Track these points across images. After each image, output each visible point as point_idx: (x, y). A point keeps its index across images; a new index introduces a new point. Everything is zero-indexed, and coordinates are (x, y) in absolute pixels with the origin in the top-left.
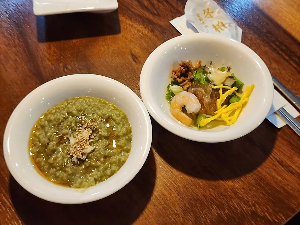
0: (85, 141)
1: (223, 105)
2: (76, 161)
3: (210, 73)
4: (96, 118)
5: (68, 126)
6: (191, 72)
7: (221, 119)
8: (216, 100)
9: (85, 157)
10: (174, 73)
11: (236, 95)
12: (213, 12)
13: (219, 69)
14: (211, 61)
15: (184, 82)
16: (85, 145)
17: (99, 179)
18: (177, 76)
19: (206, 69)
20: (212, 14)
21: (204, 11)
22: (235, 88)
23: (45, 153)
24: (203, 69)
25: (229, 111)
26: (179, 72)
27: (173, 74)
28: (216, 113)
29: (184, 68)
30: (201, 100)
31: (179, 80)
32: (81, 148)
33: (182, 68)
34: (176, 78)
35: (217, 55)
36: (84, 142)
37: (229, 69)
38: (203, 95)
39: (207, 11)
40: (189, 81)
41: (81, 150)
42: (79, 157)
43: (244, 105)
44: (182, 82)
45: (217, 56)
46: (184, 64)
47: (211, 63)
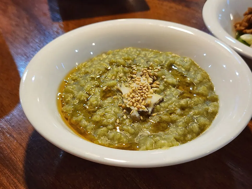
0: (145, 88)
2: (137, 115)
4: (153, 65)
5: (114, 77)
9: (150, 110)
10: (238, 26)
16: (147, 93)
17: (182, 138)
18: (244, 27)
23: (84, 111)
26: (245, 22)
31: (249, 31)
32: (142, 98)
33: (250, 16)
34: (243, 30)
36: (145, 90)
41: (142, 100)
42: (141, 110)
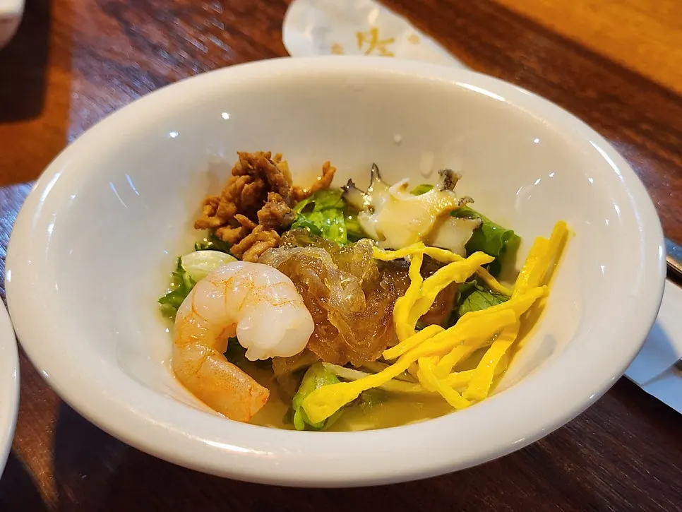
1: (423, 323)
3: (372, 209)
6: (277, 191)
7: (414, 389)
8: (391, 303)
10: (208, 209)
11: (487, 288)
12: (392, 40)
13: (405, 186)
14: (375, 166)
15: (247, 235)
18: (219, 217)
19: (353, 198)
20: (389, 48)
21: (360, 37)
22: (480, 258)
24: (343, 198)
25: (455, 346)
26: (229, 201)
27: (206, 212)
28: (388, 354)
29: (248, 182)
30: (314, 299)
31: (228, 233)
33: (241, 180)
34: (218, 227)
35: (398, 138)
37: (449, 181)
38: (324, 275)
39: (370, 37)
40: (266, 228)
43: (527, 321)
44: (238, 240)
45: (399, 144)
46: (250, 161)
47: (376, 173)
